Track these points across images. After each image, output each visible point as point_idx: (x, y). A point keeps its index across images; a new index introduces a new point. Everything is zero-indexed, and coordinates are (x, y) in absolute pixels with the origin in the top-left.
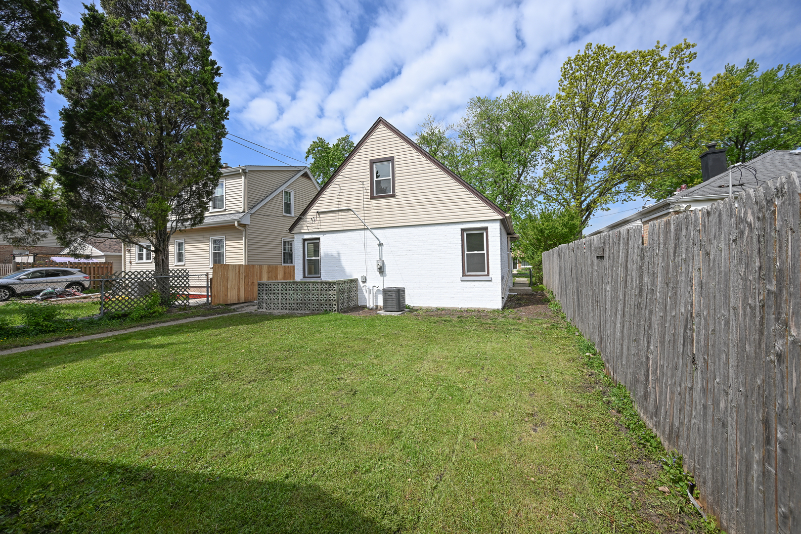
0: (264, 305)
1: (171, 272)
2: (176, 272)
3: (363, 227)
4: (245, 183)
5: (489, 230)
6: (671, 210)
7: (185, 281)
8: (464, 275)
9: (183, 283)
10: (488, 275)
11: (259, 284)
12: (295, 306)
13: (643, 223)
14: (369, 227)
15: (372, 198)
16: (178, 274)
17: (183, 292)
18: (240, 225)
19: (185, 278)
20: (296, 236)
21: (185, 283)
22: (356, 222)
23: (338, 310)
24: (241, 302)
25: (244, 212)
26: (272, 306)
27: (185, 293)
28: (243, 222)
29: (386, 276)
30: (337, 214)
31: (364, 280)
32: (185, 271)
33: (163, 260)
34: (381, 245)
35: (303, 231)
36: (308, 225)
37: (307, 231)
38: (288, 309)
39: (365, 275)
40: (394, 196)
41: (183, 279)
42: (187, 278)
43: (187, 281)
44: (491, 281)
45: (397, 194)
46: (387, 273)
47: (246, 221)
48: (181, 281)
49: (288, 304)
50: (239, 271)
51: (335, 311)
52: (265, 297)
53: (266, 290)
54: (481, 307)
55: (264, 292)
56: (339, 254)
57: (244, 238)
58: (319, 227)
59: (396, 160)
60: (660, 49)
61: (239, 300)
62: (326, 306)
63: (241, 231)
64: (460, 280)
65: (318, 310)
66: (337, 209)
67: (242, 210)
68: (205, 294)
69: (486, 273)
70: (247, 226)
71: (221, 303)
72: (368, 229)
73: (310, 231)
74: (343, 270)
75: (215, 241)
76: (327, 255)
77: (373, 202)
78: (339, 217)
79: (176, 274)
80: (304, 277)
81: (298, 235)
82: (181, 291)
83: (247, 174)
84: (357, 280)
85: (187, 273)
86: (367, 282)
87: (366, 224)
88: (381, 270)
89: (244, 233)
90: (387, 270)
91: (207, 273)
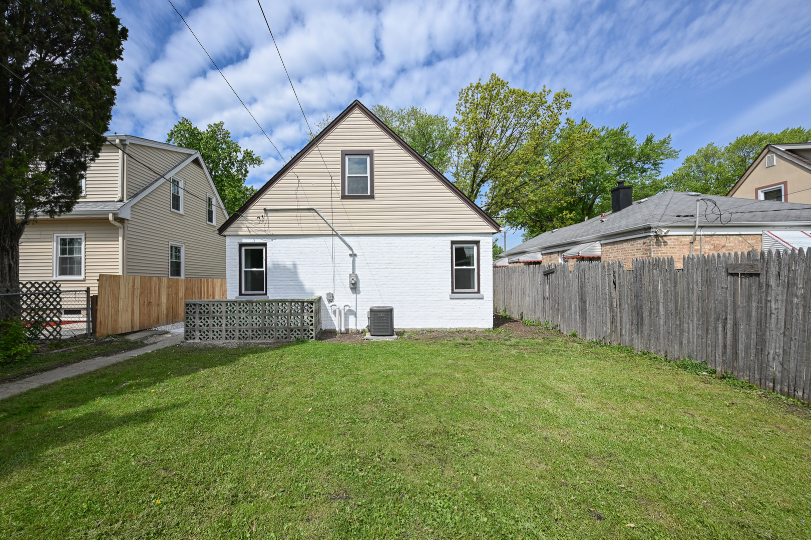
0: (197, 334)
1: (24, 286)
2: (40, 285)
3: (330, 233)
4: (123, 159)
5: (481, 244)
6: (651, 234)
7: (55, 300)
8: (453, 292)
9: (52, 304)
10: (479, 292)
11: (187, 305)
12: (250, 333)
13: (601, 245)
14: (339, 233)
15: (344, 197)
16: (44, 289)
17: (51, 318)
18: (117, 219)
19: (55, 296)
20: (228, 239)
21: (55, 303)
22: (320, 225)
23: (316, 336)
24: (135, 330)
25: (121, 201)
26: (211, 335)
27: (56, 319)
28: (121, 216)
29: (359, 293)
30: (295, 214)
31: (331, 298)
32: (54, 285)
33: (10, 265)
34: (353, 255)
35: (240, 233)
36: (248, 225)
37: (248, 233)
38: (237, 338)
39: (332, 292)
40: (372, 197)
41: (51, 296)
42: (58, 296)
43: (58, 299)
44: (482, 298)
45: (376, 195)
46: (361, 289)
47: (126, 214)
48: (48, 300)
49: (237, 331)
50: (133, 286)
51: (312, 338)
52: (198, 322)
53: (200, 313)
54: (472, 326)
55: (197, 316)
56: (295, 266)
57: (120, 239)
58: (266, 229)
59: (375, 155)
60: (546, 93)
61: (132, 327)
62: (298, 332)
63: (117, 229)
64: (449, 297)
65: (286, 338)
66: (296, 207)
67: (118, 196)
68: (85, 319)
69: (476, 290)
70: (126, 222)
71: (110, 333)
72: (337, 235)
73: (253, 233)
74: (300, 286)
75: (63, 242)
76: (277, 266)
77: (344, 203)
78: (299, 218)
79: (41, 289)
80: (241, 294)
81: (232, 238)
82: (48, 316)
83: (127, 148)
84: (320, 298)
85: (58, 288)
86: (335, 300)
87: (335, 229)
88: (354, 287)
89: (121, 231)
90: (362, 286)
91: (88, 288)
